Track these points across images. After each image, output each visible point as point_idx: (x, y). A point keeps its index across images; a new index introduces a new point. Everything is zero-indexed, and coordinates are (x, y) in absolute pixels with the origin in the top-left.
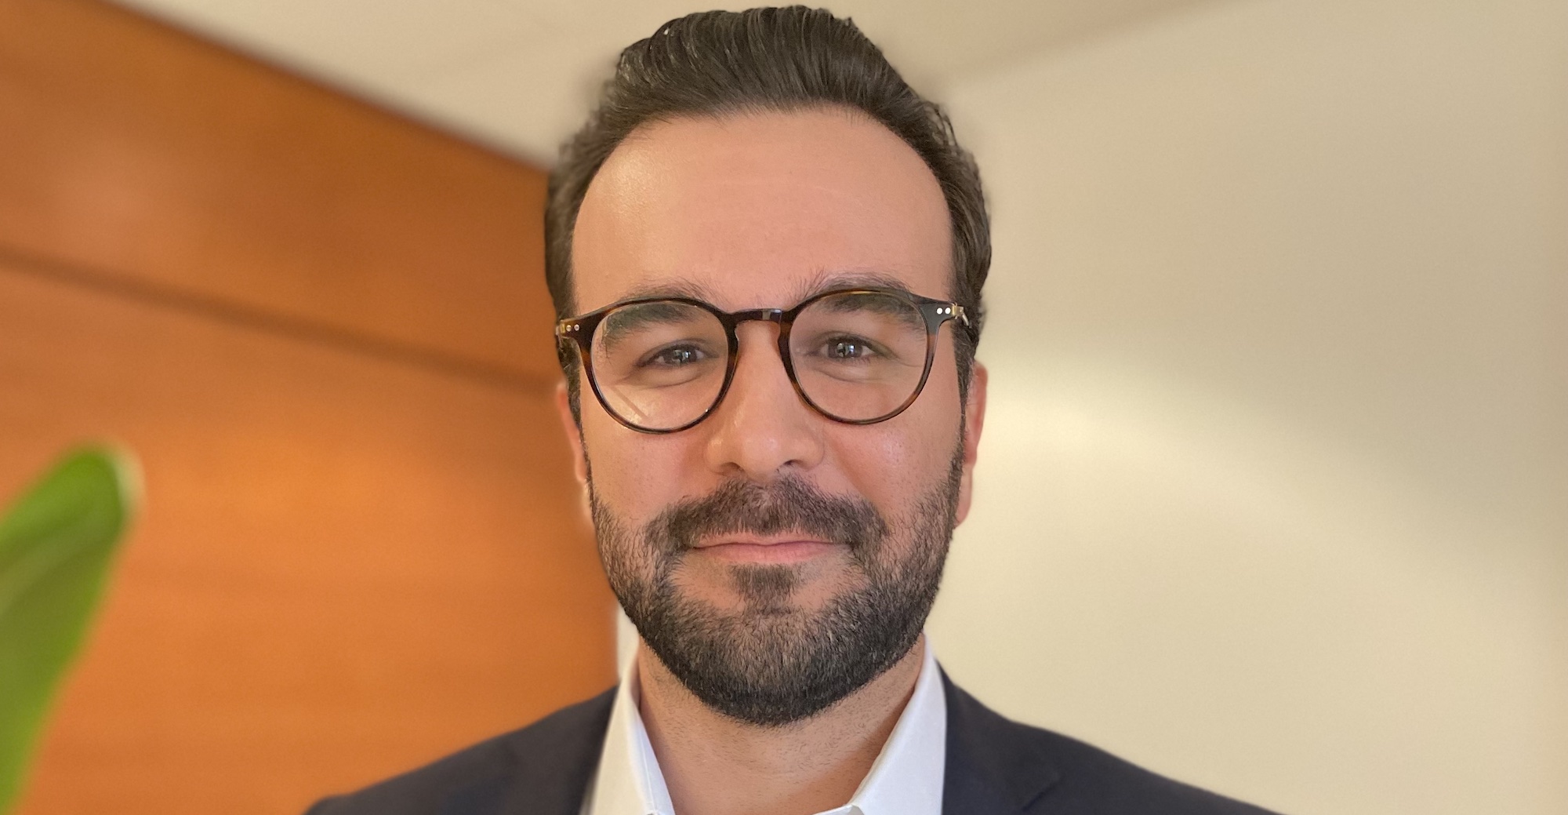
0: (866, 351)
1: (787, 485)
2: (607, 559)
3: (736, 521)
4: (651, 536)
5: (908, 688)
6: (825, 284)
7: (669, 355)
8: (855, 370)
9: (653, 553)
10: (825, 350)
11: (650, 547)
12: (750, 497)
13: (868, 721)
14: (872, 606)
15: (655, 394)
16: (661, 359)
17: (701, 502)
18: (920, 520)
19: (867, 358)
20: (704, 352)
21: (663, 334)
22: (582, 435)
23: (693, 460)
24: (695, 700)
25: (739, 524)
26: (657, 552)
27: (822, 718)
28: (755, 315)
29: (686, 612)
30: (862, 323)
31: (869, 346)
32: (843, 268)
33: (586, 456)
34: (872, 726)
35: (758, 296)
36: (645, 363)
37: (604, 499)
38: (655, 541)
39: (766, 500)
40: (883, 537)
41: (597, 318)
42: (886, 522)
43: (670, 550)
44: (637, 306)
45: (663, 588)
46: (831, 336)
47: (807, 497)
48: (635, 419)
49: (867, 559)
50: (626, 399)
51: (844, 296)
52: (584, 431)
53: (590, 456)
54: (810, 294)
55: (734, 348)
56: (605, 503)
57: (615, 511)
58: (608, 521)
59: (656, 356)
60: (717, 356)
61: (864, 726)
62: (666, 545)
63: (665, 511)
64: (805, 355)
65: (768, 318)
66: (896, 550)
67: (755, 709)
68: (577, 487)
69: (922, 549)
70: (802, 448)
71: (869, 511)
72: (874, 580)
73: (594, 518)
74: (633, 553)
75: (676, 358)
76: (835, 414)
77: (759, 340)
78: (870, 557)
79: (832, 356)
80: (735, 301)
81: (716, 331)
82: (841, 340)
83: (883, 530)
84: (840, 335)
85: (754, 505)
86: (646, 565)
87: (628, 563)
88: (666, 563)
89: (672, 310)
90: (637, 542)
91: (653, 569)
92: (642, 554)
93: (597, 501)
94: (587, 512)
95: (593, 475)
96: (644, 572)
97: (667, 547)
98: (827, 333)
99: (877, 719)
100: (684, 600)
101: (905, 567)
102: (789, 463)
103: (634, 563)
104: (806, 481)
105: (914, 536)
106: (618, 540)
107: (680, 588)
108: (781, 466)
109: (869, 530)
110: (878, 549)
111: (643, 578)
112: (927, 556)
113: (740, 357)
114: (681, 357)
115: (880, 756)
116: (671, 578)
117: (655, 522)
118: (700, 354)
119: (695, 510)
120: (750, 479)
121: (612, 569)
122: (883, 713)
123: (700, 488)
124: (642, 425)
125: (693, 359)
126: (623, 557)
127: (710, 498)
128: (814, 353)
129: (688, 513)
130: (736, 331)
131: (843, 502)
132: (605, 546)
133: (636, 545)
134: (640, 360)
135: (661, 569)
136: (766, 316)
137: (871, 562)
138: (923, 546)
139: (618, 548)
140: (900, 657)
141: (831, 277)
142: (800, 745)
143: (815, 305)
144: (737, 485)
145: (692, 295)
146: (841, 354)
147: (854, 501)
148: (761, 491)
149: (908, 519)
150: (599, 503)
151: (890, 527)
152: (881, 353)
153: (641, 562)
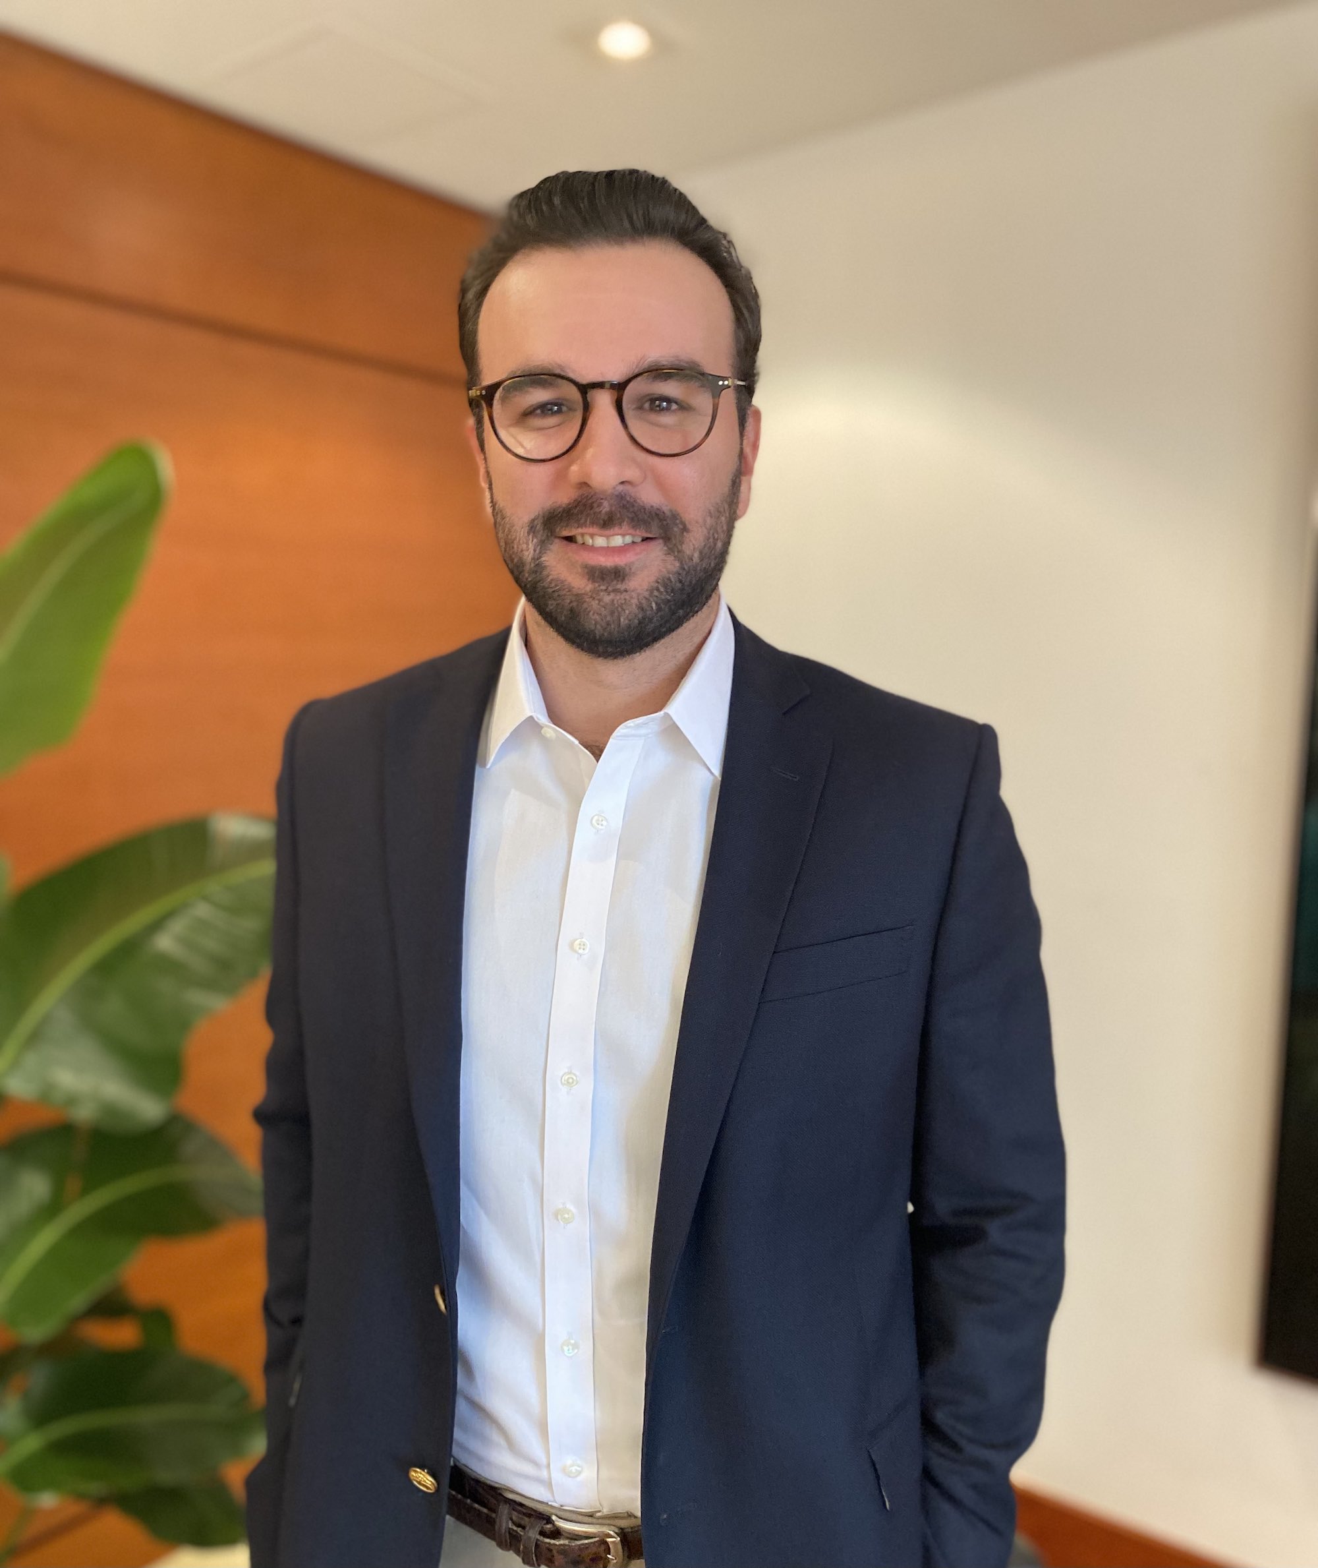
0: (674, 406)
1: (621, 497)
2: (502, 544)
3: (586, 521)
4: (532, 528)
5: (707, 631)
6: (645, 365)
7: (544, 409)
8: (667, 419)
9: (532, 541)
10: (647, 405)
11: (531, 537)
12: (595, 505)
13: (678, 652)
14: (681, 582)
15: (533, 435)
16: (539, 411)
17: (564, 506)
18: (709, 520)
19: (675, 411)
20: (567, 407)
21: (540, 396)
22: (485, 459)
23: (560, 478)
24: (560, 640)
25: (588, 523)
26: (535, 540)
27: (647, 651)
28: (600, 385)
29: (553, 585)
30: (670, 388)
31: (676, 403)
32: (658, 353)
33: (488, 473)
34: (681, 657)
35: (602, 374)
36: (528, 413)
37: (501, 503)
38: (534, 533)
39: (606, 507)
40: (685, 534)
41: (496, 386)
42: (687, 523)
43: (543, 538)
44: (523, 378)
45: (539, 567)
46: (651, 397)
47: (633, 506)
48: (520, 451)
49: (676, 550)
50: (515, 438)
51: (657, 372)
52: (487, 455)
53: (492, 473)
54: (636, 371)
55: (587, 408)
56: (501, 506)
57: (508, 512)
58: (503, 518)
59: (535, 409)
60: (575, 410)
61: (675, 657)
62: (541, 534)
63: (540, 513)
64: (633, 410)
65: (609, 387)
66: (694, 542)
67: (601, 649)
68: (482, 491)
69: (711, 540)
70: (631, 473)
71: (675, 516)
72: (681, 563)
73: (493, 515)
74: (519, 540)
75: (549, 410)
76: (653, 449)
77: (603, 401)
78: (677, 547)
79: (652, 409)
80: (586, 377)
81: (574, 394)
82: (657, 399)
83: (685, 529)
84: (655, 396)
85: (597, 510)
86: (528, 549)
87: (515, 547)
88: (541, 548)
89: (546, 381)
90: (522, 533)
91: (532, 552)
92: (525, 541)
93: (496, 504)
94: (489, 510)
95: (493, 486)
96: (526, 553)
97: (542, 536)
98: (648, 395)
99: (685, 651)
100: (550, 577)
101: (701, 553)
102: (622, 483)
103: (520, 547)
104: (633, 495)
105: (705, 531)
106: (510, 531)
107: (548, 568)
108: (617, 485)
109: (675, 529)
110: (682, 543)
111: (525, 557)
112: (715, 544)
113: (590, 413)
114: (551, 410)
115: (685, 678)
116: (543, 559)
117: (533, 520)
118: (564, 409)
119: (560, 512)
120: (595, 494)
121: (505, 551)
122: (688, 648)
123: (564, 497)
124: (525, 456)
125: (559, 411)
126: (513, 542)
127: (569, 504)
128: (640, 408)
129: (555, 514)
130: (588, 396)
131: (658, 509)
132: (500, 535)
133: (522, 535)
134: (524, 412)
135: (537, 551)
136: (607, 386)
137: (679, 552)
138: (712, 537)
139: (509, 536)
140: (701, 609)
141: (649, 360)
142: (632, 671)
143: (639, 379)
144: (587, 496)
145: (557, 371)
146: (658, 409)
147: (665, 509)
148: (601, 501)
149: (700, 520)
150: (497, 506)
151: (688, 526)
152: (684, 407)
153: (524, 546)
